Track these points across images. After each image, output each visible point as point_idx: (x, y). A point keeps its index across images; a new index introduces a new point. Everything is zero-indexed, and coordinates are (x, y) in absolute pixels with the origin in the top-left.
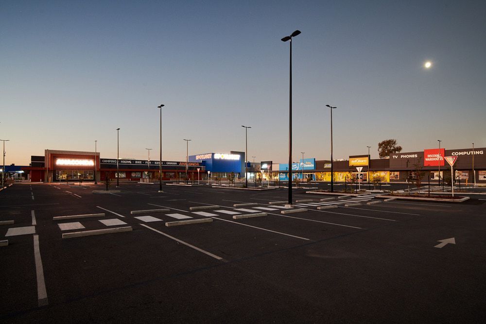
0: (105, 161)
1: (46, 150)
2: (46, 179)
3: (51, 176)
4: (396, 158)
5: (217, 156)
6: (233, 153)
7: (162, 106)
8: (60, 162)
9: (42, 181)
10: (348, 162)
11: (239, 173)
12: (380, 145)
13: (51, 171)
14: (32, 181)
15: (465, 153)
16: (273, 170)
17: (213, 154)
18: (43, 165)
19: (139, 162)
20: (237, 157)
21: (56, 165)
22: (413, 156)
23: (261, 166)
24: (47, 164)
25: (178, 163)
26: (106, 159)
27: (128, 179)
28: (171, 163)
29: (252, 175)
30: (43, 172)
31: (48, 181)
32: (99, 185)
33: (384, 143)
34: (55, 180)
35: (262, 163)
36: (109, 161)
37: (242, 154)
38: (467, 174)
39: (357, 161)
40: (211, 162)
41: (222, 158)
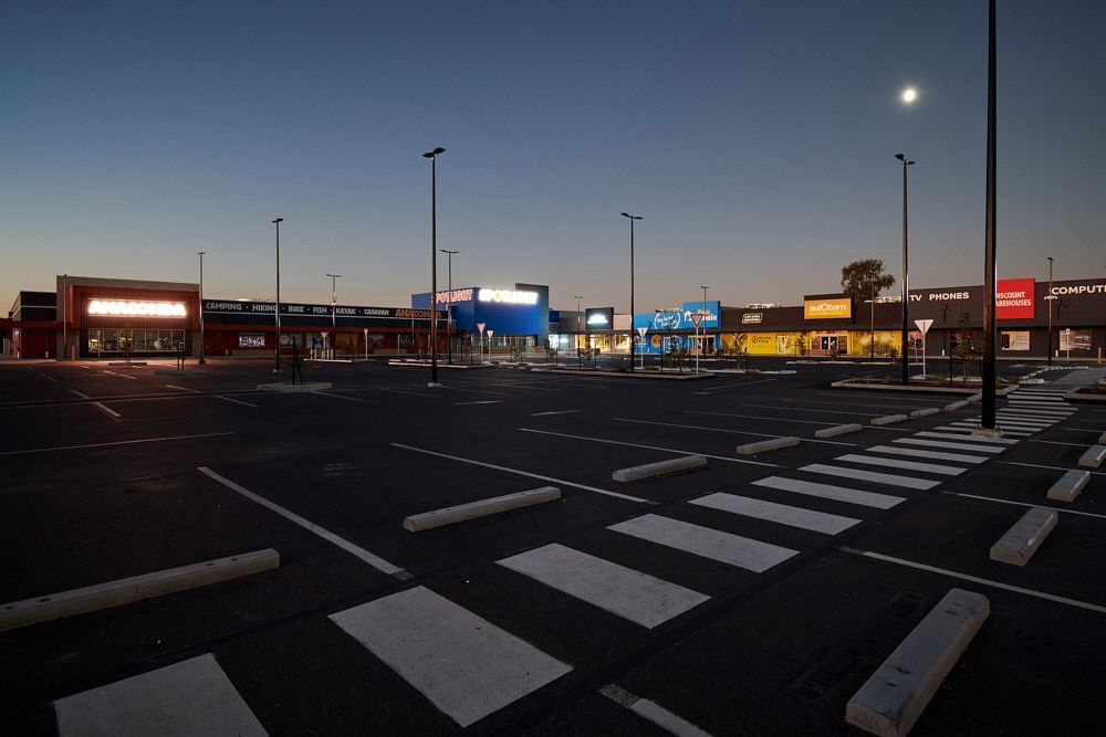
0: (213, 306)
1: (58, 277)
2: (60, 349)
3: (73, 344)
4: (918, 299)
5: (486, 296)
6: (521, 287)
7: (439, 151)
8: (98, 307)
9: (50, 357)
10: (801, 310)
11: (536, 337)
12: (846, 272)
13: (75, 330)
14: (23, 356)
15: (1082, 289)
16: (615, 329)
17: (476, 290)
18: (52, 314)
19: (296, 309)
20: (531, 298)
21: (87, 314)
22: (958, 296)
23: (587, 319)
24: (64, 313)
25: (393, 311)
26: (215, 302)
27: (271, 351)
28: (376, 312)
29: (564, 340)
30: (53, 333)
31: (67, 356)
32: (210, 366)
33: (854, 267)
34: (85, 353)
35: (589, 312)
36: (222, 306)
37: (543, 291)
38: (1087, 338)
39: (825, 307)
40: (472, 310)
41: (497, 300)
